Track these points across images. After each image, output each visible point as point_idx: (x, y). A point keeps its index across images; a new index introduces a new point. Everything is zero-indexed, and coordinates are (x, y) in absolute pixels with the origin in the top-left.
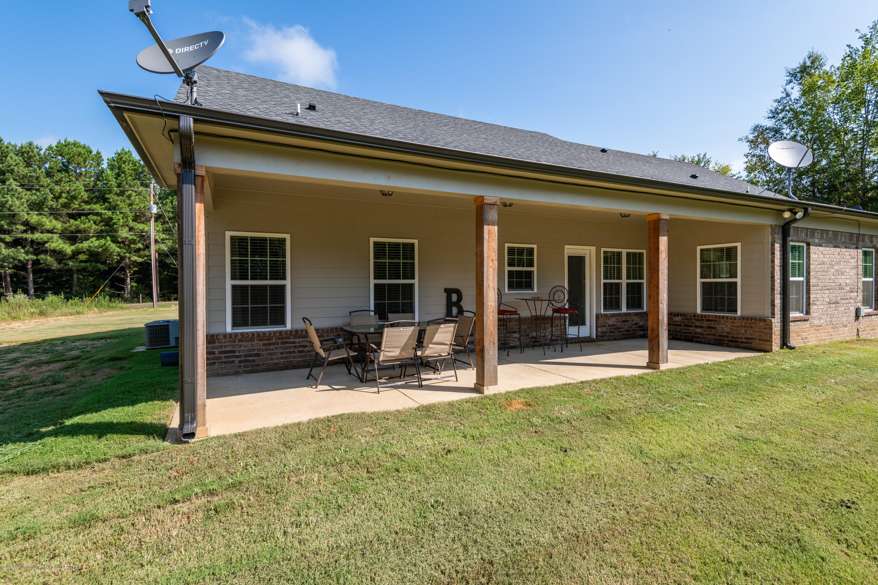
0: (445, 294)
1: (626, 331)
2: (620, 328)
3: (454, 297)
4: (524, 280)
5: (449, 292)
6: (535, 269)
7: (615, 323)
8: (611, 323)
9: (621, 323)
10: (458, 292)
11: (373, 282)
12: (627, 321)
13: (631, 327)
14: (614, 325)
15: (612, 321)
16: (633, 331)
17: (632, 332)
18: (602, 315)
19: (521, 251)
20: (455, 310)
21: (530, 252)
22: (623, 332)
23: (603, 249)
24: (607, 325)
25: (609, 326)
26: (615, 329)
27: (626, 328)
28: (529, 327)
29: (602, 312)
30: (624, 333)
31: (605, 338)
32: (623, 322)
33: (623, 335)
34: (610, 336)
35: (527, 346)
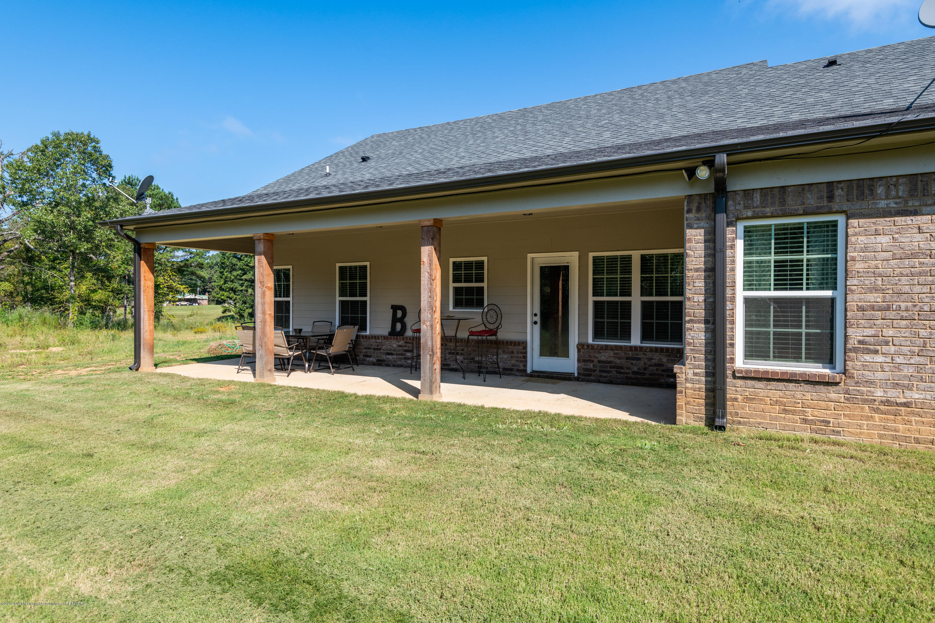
0: (392, 310)
1: (634, 373)
2: (622, 368)
3: (399, 314)
4: (464, 297)
5: (395, 308)
6: (485, 285)
7: (612, 359)
8: (603, 358)
9: (623, 361)
10: (403, 309)
11: (338, 299)
12: (639, 359)
13: (645, 369)
14: (610, 362)
15: (604, 356)
16: (650, 374)
17: (647, 376)
18: (588, 345)
19: (468, 265)
20: (399, 326)
21: (480, 265)
22: (628, 373)
23: (591, 255)
24: (596, 360)
25: (599, 362)
26: (611, 367)
27: (635, 369)
28: (475, 351)
29: (590, 341)
30: (631, 375)
31: (592, 378)
32: (627, 358)
33: (627, 378)
34: (601, 376)
35: (472, 372)
